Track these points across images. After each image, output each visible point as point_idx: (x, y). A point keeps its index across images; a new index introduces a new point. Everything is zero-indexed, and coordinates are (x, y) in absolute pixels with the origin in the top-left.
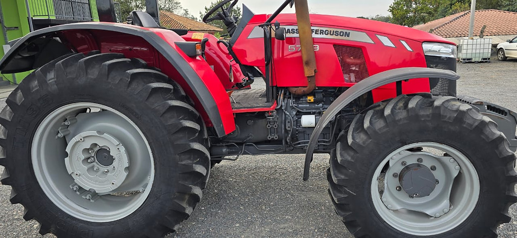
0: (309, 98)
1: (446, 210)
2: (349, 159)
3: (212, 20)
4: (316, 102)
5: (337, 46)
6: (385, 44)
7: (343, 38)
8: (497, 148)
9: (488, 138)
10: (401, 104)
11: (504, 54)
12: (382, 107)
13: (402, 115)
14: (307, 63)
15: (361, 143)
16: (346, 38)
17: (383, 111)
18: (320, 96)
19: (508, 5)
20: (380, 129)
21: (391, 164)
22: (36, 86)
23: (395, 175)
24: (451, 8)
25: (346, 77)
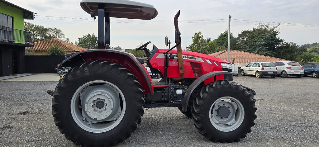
0: (179, 83)
1: (234, 122)
2: (201, 103)
3: (142, 49)
4: (182, 84)
5: (191, 63)
6: (208, 63)
7: (193, 60)
8: (249, 98)
9: (246, 94)
10: (218, 83)
11: (244, 72)
12: (212, 84)
13: (219, 87)
14: (181, 68)
15: (206, 97)
16: (195, 60)
17: (212, 86)
18: (184, 82)
19: (244, 49)
20: (212, 92)
21: (215, 106)
22: (79, 73)
23: (216, 110)
24: (217, 48)
25: (194, 75)
